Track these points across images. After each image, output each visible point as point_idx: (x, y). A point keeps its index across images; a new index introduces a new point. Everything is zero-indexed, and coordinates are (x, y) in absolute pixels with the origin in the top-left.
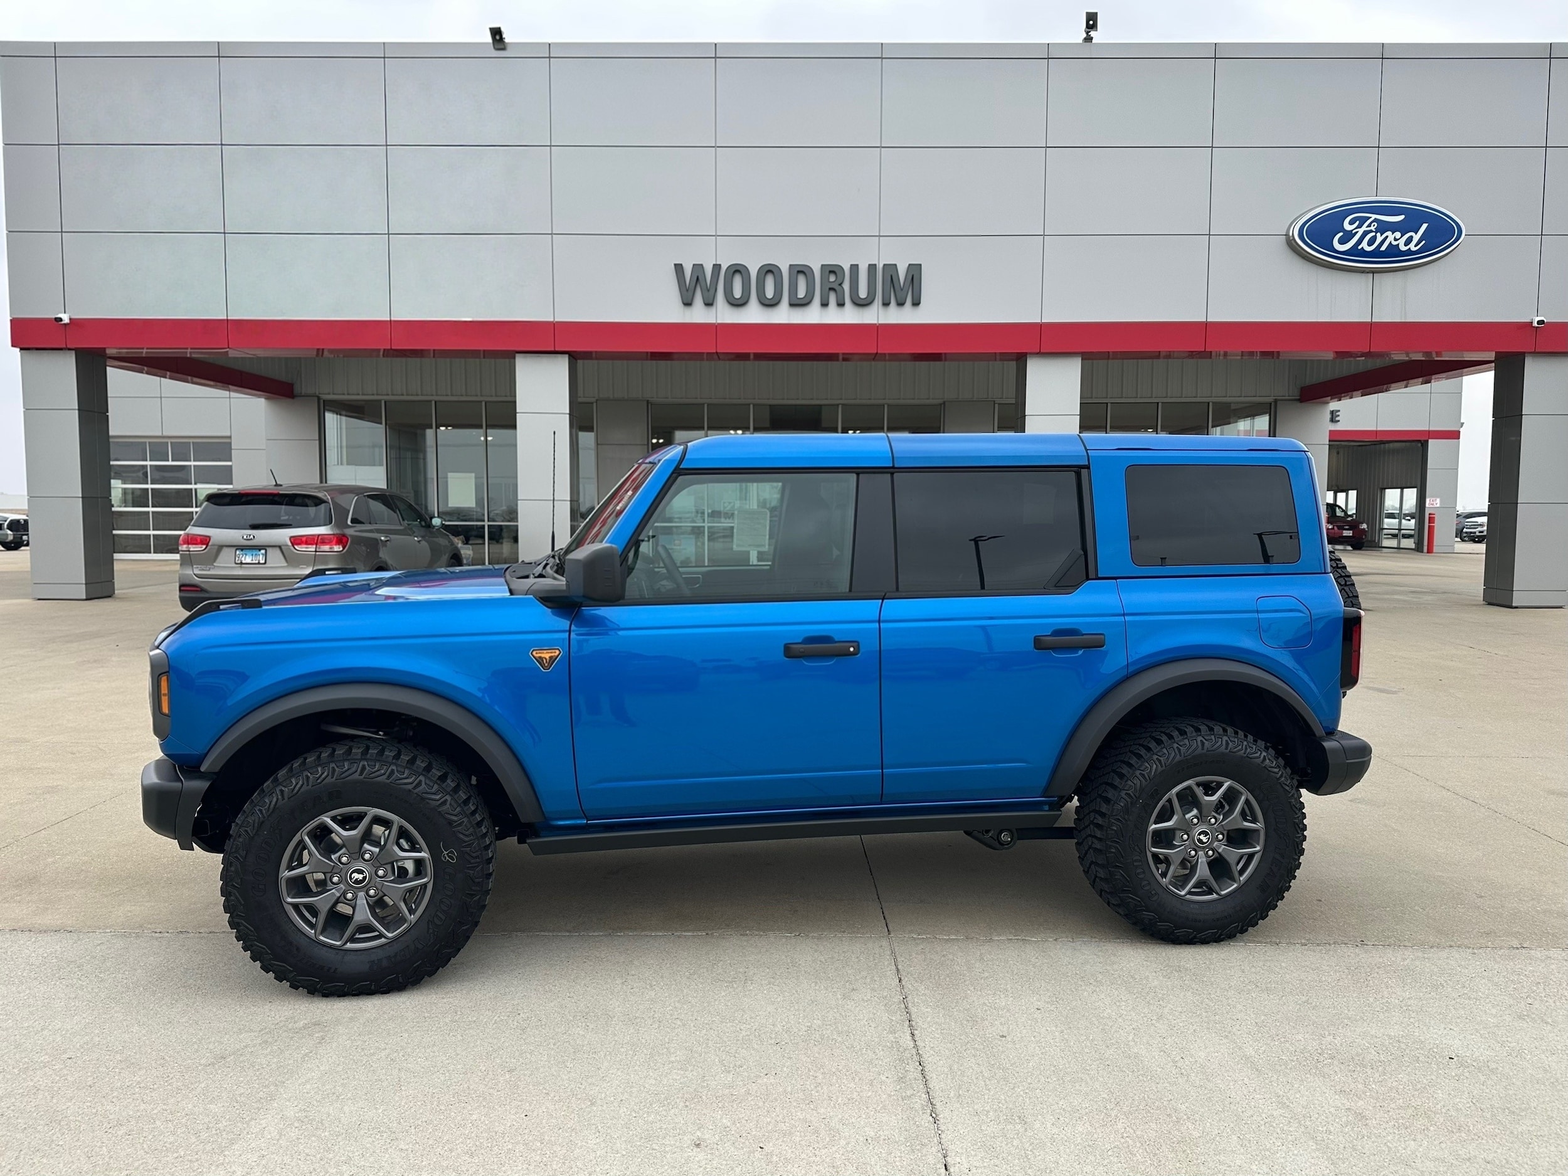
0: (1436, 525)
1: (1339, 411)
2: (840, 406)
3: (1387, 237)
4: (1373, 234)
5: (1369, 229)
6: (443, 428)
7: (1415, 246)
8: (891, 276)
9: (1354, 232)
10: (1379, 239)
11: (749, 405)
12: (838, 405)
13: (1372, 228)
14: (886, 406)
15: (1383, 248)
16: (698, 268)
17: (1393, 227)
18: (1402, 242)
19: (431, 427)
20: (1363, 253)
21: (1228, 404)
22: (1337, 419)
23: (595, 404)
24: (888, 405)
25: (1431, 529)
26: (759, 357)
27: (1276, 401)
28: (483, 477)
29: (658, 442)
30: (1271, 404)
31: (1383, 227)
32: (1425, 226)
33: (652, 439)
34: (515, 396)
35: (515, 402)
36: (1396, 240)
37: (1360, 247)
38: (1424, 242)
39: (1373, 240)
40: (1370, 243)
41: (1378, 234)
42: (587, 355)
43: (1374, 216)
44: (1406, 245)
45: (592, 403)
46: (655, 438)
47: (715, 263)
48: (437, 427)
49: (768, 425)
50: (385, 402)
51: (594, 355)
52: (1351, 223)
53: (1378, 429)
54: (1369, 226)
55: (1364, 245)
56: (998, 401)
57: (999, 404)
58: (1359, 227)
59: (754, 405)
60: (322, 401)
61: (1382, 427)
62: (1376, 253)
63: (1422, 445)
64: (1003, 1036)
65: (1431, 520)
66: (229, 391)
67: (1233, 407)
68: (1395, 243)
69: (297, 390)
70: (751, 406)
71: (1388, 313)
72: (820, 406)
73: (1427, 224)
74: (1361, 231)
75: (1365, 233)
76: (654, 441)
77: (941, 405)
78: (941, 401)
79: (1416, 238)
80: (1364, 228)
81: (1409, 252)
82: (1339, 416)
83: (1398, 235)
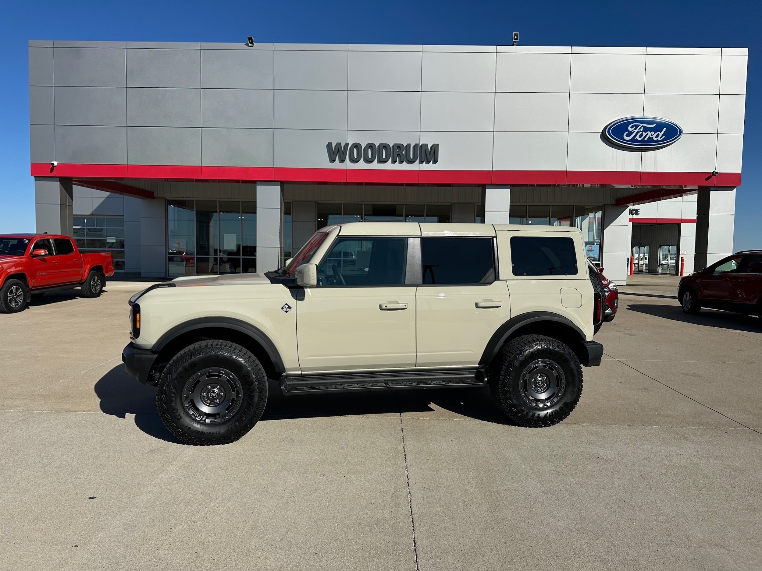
0: (685, 263)
1: (639, 209)
2: (404, 205)
3: (648, 134)
4: (642, 132)
5: (640, 130)
6: (222, 213)
7: (661, 138)
8: (425, 149)
9: (633, 131)
10: (644, 134)
11: (362, 204)
12: (403, 205)
13: (641, 130)
14: (425, 206)
15: (646, 139)
16: (339, 144)
17: (650, 130)
18: (654, 136)
19: (216, 212)
20: (637, 141)
21: (584, 207)
22: (638, 213)
23: (292, 203)
24: (426, 205)
25: (682, 265)
26: (367, 184)
27: (604, 205)
28: (240, 235)
29: (321, 220)
30: (602, 207)
31: (646, 130)
32: (665, 129)
33: (318, 219)
34: (256, 199)
35: (256, 202)
36: (652, 135)
37: (635, 138)
38: (664, 136)
39: (642, 134)
40: (640, 136)
41: (644, 133)
42: (289, 182)
43: (642, 125)
44: (656, 137)
45: (291, 203)
46: (319, 219)
47: (346, 142)
48: (220, 212)
49: (371, 213)
50: (196, 201)
51: (292, 183)
52: (632, 127)
53: (658, 218)
54: (640, 129)
55: (637, 137)
56: (476, 204)
57: (477, 205)
58: (635, 129)
59: (365, 204)
60: (167, 200)
61: (659, 217)
62: (643, 141)
63: (678, 226)
64: (436, 448)
65: (682, 260)
66: (124, 195)
67: (586, 207)
68: (651, 137)
69: (155, 195)
70: (364, 205)
71: (648, 168)
72: (396, 205)
73: (666, 128)
74: (636, 131)
75: (638, 132)
76: (319, 220)
77: (450, 205)
78: (450, 204)
79: (661, 134)
80: (637, 130)
81: (658, 141)
82: (639, 211)
83: (653, 133)
